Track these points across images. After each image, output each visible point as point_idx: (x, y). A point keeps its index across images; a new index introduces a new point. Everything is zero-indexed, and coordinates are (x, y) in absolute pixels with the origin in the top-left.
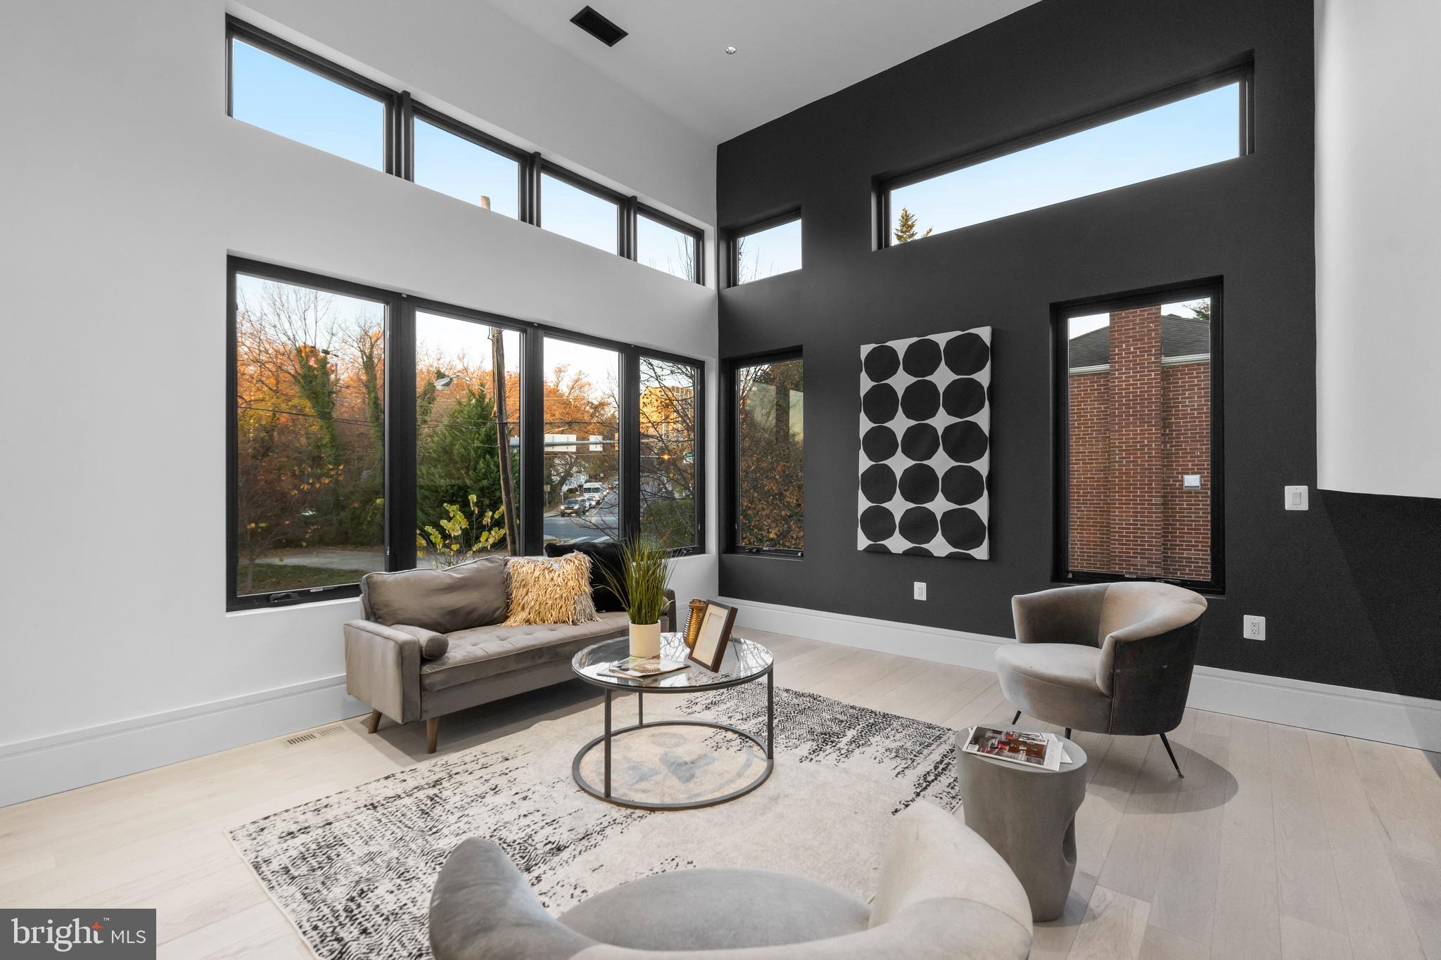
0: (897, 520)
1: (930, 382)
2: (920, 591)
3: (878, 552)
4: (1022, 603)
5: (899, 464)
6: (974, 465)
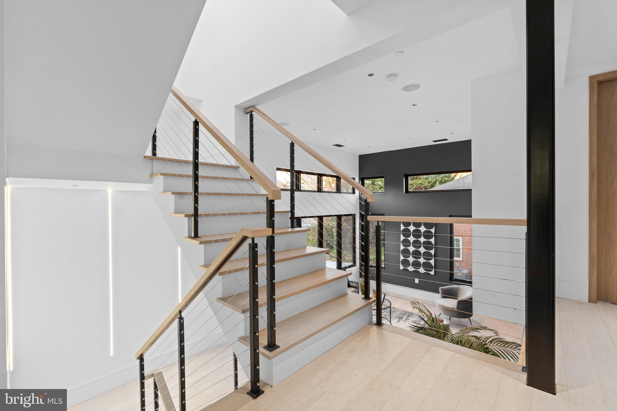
0: (411, 263)
1: (419, 230)
2: (417, 281)
3: (406, 270)
4: (442, 289)
5: (411, 249)
6: (431, 251)
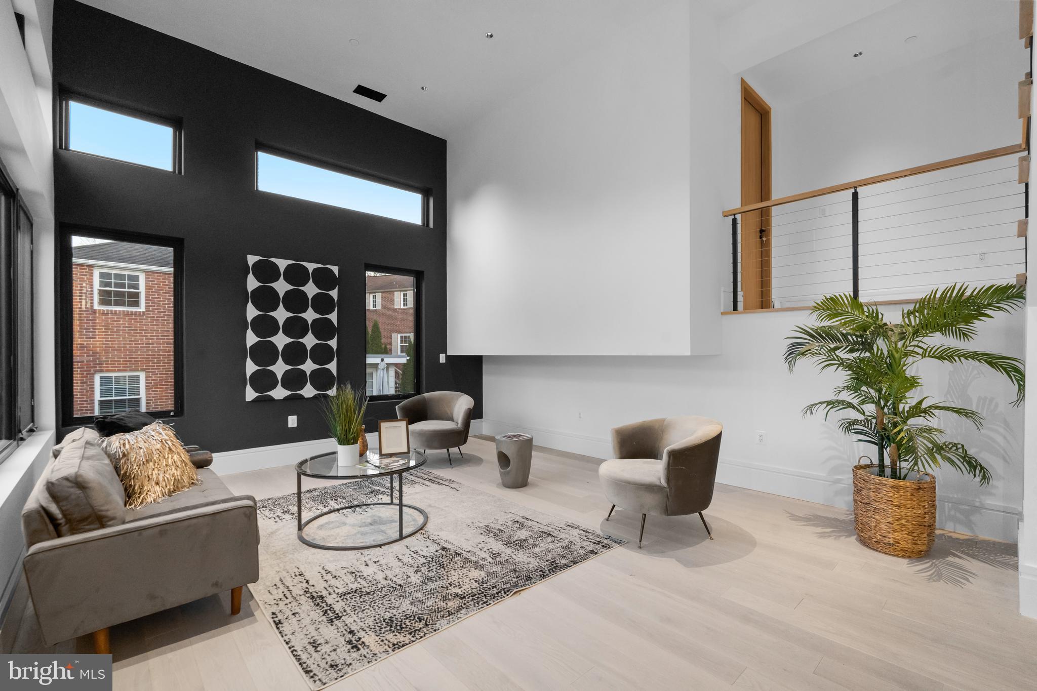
0: (279, 378)
1: (302, 291)
2: (292, 421)
3: (264, 401)
5: (281, 340)
6: (329, 342)
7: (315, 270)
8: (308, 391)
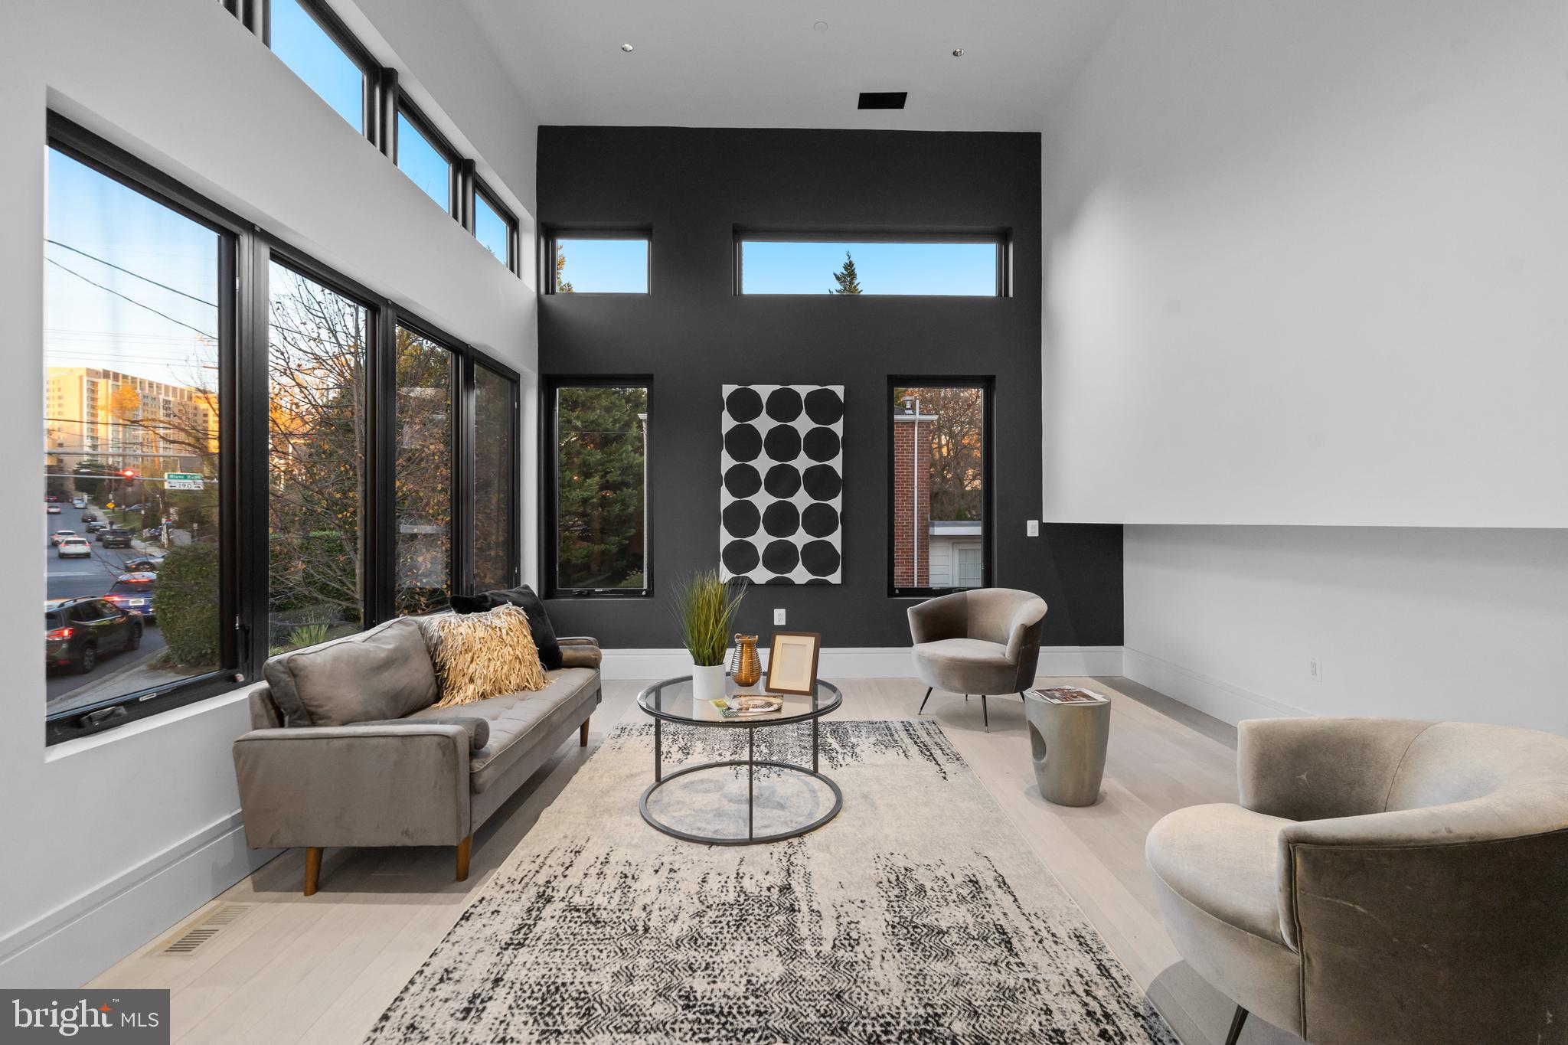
0: (761, 553)
1: (792, 428)
2: (780, 617)
3: (741, 583)
5: (763, 500)
6: (830, 502)
7: (810, 395)
8: (800, 575)
